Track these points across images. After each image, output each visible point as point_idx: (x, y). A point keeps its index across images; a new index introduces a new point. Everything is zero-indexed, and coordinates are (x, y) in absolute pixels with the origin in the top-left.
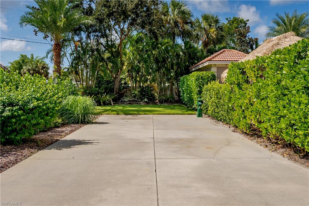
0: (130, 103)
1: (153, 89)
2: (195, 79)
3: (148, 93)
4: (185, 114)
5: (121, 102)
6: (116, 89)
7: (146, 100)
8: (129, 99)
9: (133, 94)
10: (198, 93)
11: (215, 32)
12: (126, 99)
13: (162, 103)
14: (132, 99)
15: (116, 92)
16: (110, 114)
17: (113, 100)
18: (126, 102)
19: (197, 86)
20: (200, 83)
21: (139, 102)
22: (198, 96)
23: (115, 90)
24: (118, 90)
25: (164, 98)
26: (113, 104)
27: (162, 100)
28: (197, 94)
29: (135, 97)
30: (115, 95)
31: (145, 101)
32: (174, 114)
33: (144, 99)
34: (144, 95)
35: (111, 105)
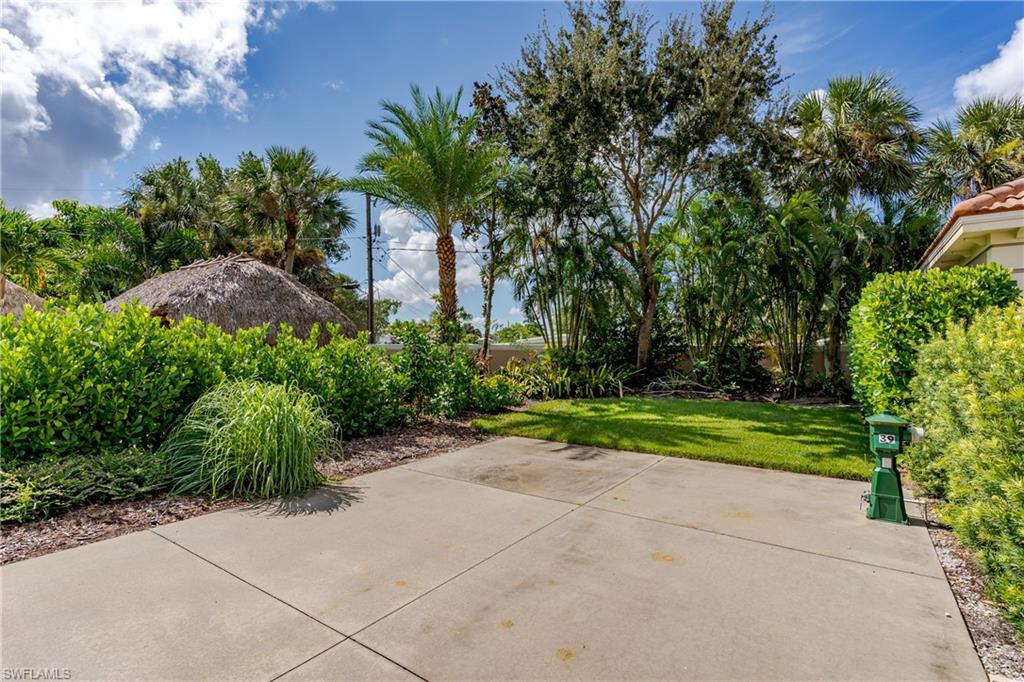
4: (818, 473)
7: (734, 386)
9: (695, 367)
10: (890, 376)
14: (689, 382)
16: (528, 437)
20: (906, 327)
21: (709, 391)
22: (891, 394)
25: (797, 382)
26: (625, 394)
27: (789, 387)
28: (888, 385)
29: (701, 375)
32: (761, 465)
33: (729, 382)
34: (728, 372)
35: (619, 397)
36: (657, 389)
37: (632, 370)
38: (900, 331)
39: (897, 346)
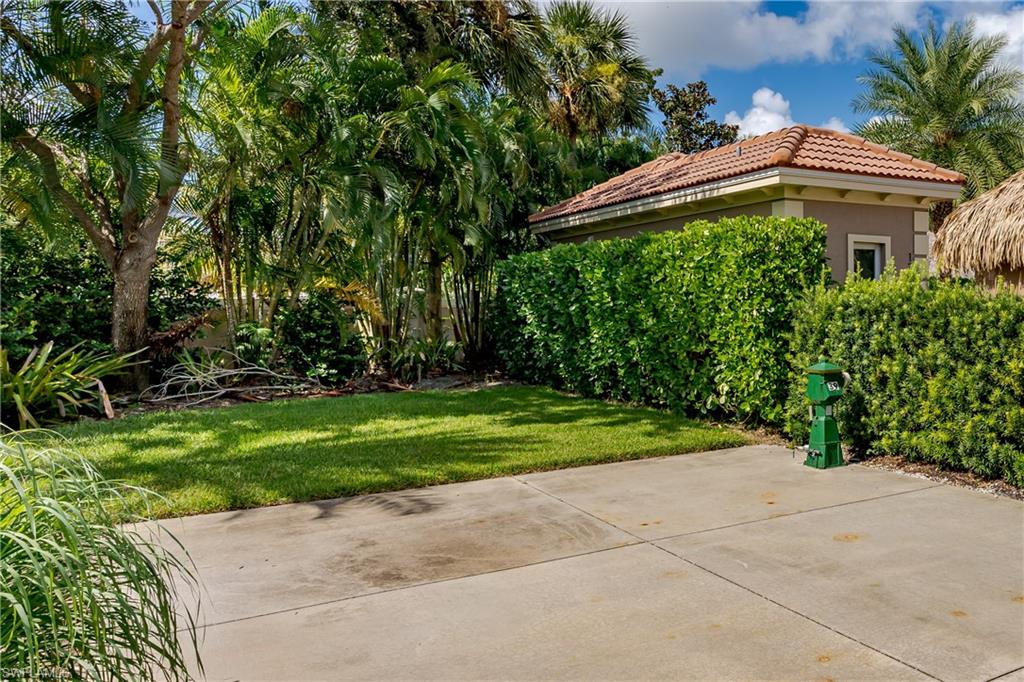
6: (127, 313)
7: (322, 369)
9: (242, 339)
11: (618, 80)
12: (207, 375)
13: (411, 381)
18: (205, 388)
25: (422, 357)
27: (409, 364)
29: (252, 356)
33: (314, 365)
35: (104, 416)
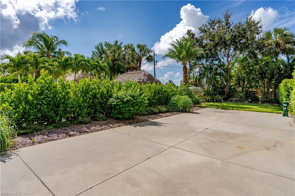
0: (235, 102)
1: (256, 93)
2: (284, 85)
3: (251, 96)
4: (273, 113)
5: (229, 101)
7: (250, 100)
8: (236, 99)
9: (240, 96)
10: (286, 96)
12: (234, 99)
13: (264, 103)
14: (239, 99)
15: (226, 94)
17: (223, 99)
19: (285, 91)
20: (289, 88)
21: (244, 101)
22: (287, 99)
23: (226, 93)
24: (227, 93)
25: (265, 100)
26: (223, 101)
27: (263, 101)
28: (286, 97)
29: (241, 98)
30: (225, 96)
31: (248, 101)
33: (248, 99)
34: (248, 97)
35: (222, 102)
36: (231, 101)
37: (224, 96)
38: (288, 89)
39: (287, 91)
